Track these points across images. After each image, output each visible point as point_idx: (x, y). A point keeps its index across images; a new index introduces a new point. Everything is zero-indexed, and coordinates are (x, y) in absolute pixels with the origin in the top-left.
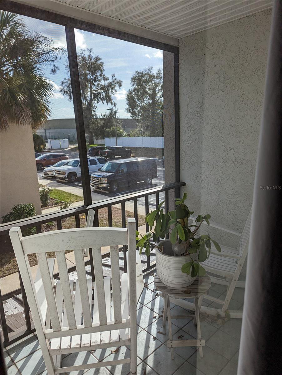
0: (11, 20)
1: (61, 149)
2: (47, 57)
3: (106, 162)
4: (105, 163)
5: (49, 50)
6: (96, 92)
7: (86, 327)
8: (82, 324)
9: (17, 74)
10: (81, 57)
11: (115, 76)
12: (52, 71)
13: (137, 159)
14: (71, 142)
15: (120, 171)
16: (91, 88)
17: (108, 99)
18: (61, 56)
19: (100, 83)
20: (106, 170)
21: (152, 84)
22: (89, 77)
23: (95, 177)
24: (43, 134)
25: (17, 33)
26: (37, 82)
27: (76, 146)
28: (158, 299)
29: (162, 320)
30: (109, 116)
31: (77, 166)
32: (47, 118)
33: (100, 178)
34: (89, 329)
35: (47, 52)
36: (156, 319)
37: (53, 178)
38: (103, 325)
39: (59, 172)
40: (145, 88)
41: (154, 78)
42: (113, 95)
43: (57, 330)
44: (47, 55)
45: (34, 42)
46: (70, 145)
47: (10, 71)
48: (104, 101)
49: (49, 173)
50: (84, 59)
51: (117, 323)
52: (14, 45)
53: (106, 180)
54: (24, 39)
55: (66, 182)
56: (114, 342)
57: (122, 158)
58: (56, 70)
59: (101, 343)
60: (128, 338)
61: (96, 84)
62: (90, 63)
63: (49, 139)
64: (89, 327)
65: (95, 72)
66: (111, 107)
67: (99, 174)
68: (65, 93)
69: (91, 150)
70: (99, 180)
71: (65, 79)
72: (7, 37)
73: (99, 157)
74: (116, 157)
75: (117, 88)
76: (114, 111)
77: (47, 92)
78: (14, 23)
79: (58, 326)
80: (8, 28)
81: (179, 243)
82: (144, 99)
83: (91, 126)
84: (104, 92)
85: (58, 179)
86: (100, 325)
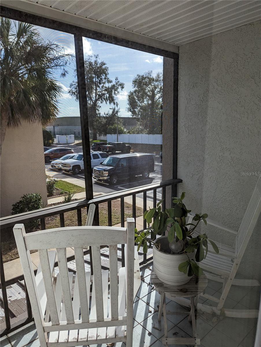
0: (28, 30)
1: (67, 144)
2: (58, 62)
3: (107, 156)
4: (107, 158)
5: (60, 56)
6: (100, 94)
7: (83, 322)
8: (80, 319)
9: (31, 78)
10: (88, 63)
11: (118, 79)
12: (62, 74)
13: (136, 154)
14: (76, 138)
15: (120, 165)
16: (96, 90)
17: (111, 99)
18: (70, 61)
19: (104, 85)
20: (108, 164)
21: (152, 86)
22: (94, 80)
23: (97, 170)
24: (52, 130)
25: (32, 41)
26: (48, 84)
27: (81, 141)
28: (154, 293)
29: (158, 315)
30: (111, 115)
31: (81, 160)
32: (56, 116)
33: (101, 171)
34: (87, 324)
35: (58, 58)
36: (151, 314)
37: (59, 170)
38: (100, 321)
39: (64, 165)
40: (145, 90)
41: (154, 81)
42: (115, 96)
43: (55, 324)
44: (58, 61)
45: (46, 49)
46: (75, 140)
47: (25, 74)
48: (107, 102)
49: (56, 165)
50: (91, 64)
51: (114, 320)
52: (29, 51)
53: (107, 173)
54: (38, 47)
55: (71, 174)
56: (110, 338)
57: (123, 153)
58: (66, 74)
59: (98, 339)
60: (124, 334)
61: (101, 86)
62: (96, 68)
63: (57, 134)
64: (87, 322)
65: (100, 75)
66: (114, 107)
67: (101, 167)
68: (73, 94)
69: (94, 145)
70: (100, 173)
71: (73, 82)
72: (23, 45)
73: (101, 152)
74: (116, 152)
75: (119, 90)
76: (116, 110)
77: (56, 93)
78: (29, 32)
79: (57, 320)
80: (24, 37)
81: (177, 242)
82: (143, 99)
83: (95, 123)
84: (108, 93)
85: (64, 171)
86: (97, 321)
